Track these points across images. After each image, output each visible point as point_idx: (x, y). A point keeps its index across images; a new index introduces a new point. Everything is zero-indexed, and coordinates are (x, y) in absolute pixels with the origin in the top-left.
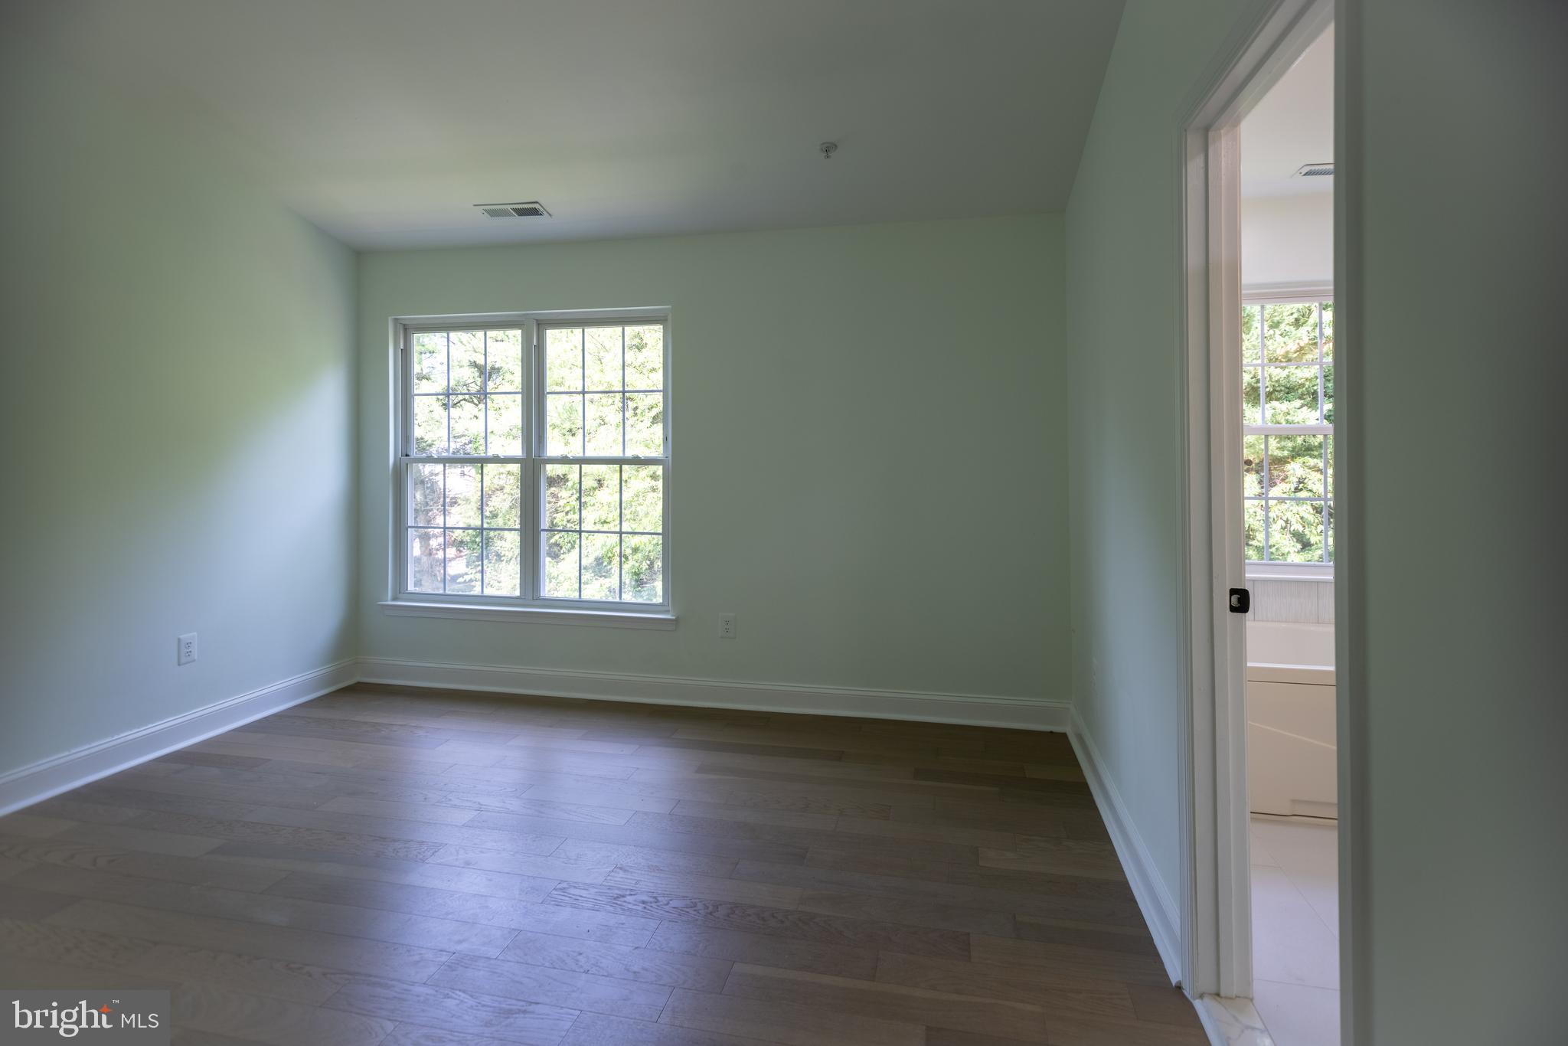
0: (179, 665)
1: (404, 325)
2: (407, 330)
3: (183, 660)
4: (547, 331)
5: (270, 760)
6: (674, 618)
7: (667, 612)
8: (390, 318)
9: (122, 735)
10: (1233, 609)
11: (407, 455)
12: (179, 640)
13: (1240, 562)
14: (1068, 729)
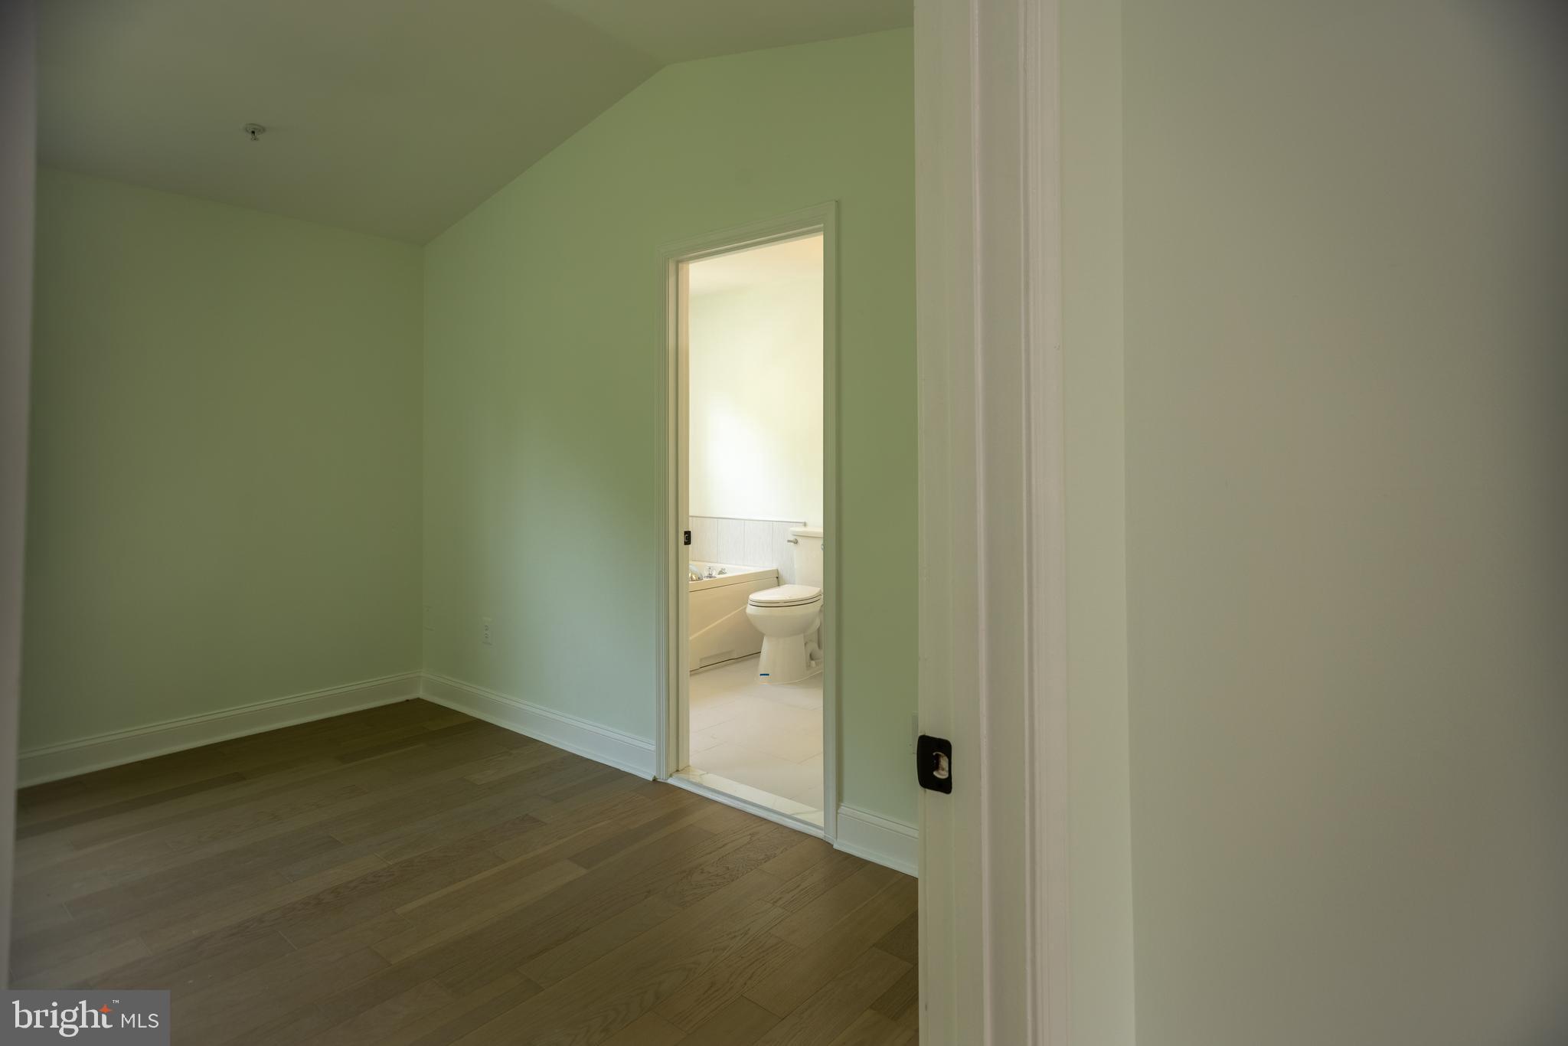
13: (688, 516)
14: (421, 694)
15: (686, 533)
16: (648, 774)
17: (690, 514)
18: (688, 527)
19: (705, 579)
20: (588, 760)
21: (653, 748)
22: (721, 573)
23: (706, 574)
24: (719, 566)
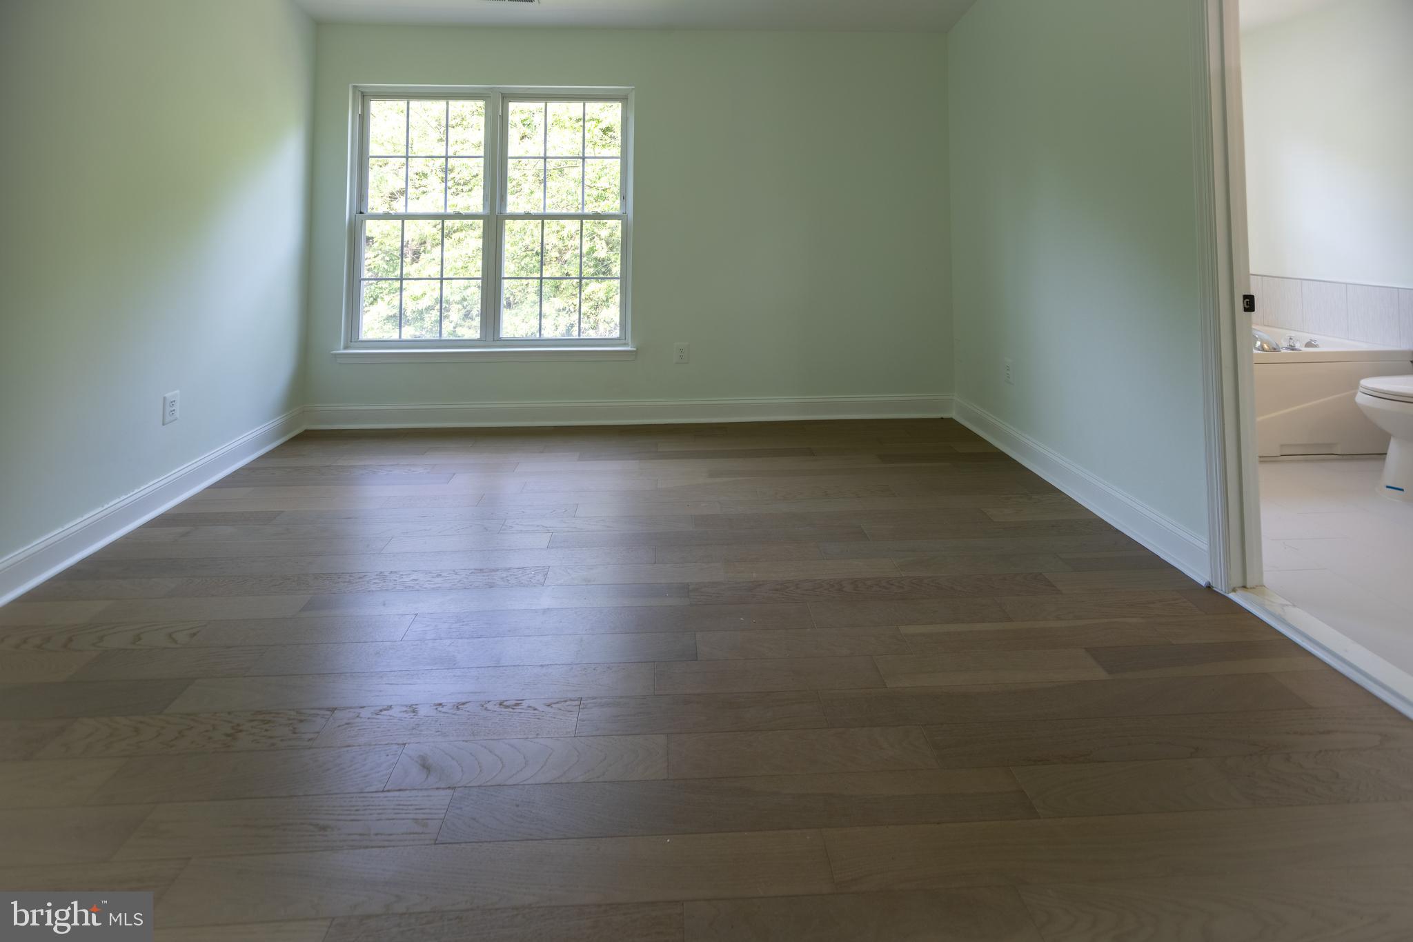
0: (163, 424)
1: (362, 93)
2: (365, 97)
3: (168, 419)
4: (510, 103)
5: (282, 512)
6: (635, 349)
7: (625, 344)
8: (350, 85)
9: (111, 504)
10: (1246, 310)
11: (361, 213)
12: (165, 398)
13: (1248, 275)
14: (953, 414)
15: (1245, 297)
16: (1201, 576)
17: (1252, 271)
18: (1249, 287)
19: (1284, 351)
20: (1117, 531)
21: (1205, 547)
22: (1309, 345)
23: (1285, 344)
24: (1308, 337)
